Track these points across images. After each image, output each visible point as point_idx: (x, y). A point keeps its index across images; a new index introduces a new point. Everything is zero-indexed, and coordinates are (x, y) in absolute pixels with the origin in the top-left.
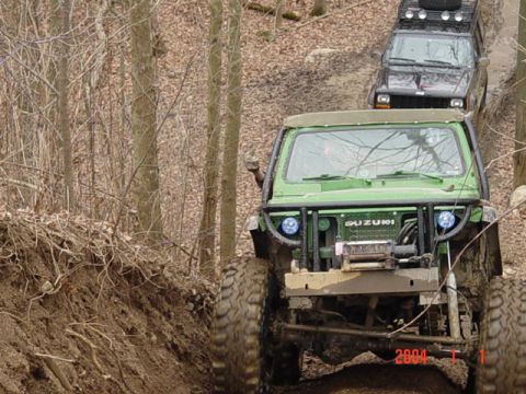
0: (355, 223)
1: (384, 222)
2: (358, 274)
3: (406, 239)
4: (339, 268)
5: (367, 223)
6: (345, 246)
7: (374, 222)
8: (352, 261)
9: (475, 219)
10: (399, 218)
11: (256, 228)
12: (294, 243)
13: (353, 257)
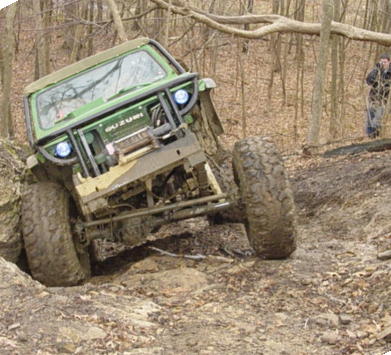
0: (113, 127)
1: (136, 117)
2: (135, 162)
3: (158, 122)
4: (117, 164)
5: (122, 123)
6: (114, 145)
7: (127, 121)
8: (126, 154)
9: (202, 88)
10: (145, 109)
11: (37, 163)
12: (72, 160)
13: (124, 150)
